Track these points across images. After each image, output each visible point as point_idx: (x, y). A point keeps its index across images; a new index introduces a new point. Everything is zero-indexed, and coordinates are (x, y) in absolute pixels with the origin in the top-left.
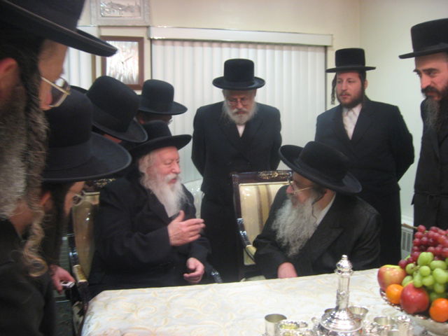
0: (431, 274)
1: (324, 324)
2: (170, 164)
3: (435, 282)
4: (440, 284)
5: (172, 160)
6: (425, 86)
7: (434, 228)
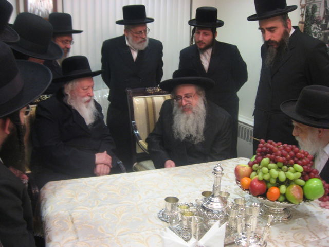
0: (269, 172)
1: (204, 204)
2: (87, 89)
3: (271, 177)
4: (274, 178)
5: (89, 87)
6: (267, 39)
7: (270, 141)
